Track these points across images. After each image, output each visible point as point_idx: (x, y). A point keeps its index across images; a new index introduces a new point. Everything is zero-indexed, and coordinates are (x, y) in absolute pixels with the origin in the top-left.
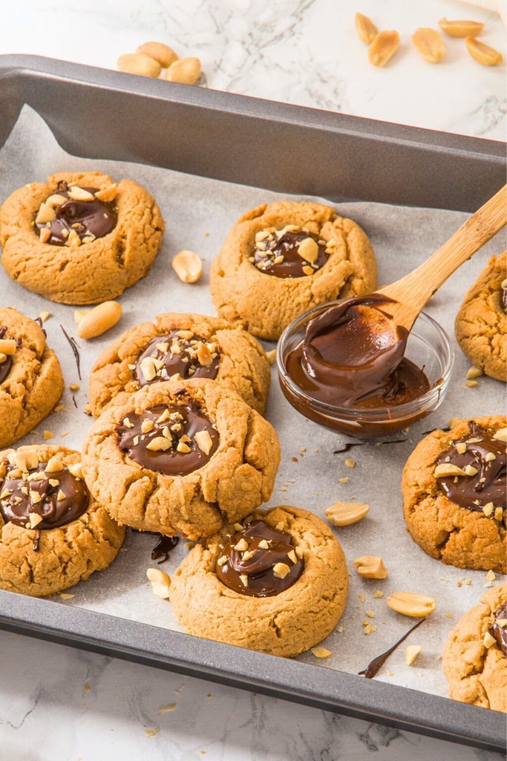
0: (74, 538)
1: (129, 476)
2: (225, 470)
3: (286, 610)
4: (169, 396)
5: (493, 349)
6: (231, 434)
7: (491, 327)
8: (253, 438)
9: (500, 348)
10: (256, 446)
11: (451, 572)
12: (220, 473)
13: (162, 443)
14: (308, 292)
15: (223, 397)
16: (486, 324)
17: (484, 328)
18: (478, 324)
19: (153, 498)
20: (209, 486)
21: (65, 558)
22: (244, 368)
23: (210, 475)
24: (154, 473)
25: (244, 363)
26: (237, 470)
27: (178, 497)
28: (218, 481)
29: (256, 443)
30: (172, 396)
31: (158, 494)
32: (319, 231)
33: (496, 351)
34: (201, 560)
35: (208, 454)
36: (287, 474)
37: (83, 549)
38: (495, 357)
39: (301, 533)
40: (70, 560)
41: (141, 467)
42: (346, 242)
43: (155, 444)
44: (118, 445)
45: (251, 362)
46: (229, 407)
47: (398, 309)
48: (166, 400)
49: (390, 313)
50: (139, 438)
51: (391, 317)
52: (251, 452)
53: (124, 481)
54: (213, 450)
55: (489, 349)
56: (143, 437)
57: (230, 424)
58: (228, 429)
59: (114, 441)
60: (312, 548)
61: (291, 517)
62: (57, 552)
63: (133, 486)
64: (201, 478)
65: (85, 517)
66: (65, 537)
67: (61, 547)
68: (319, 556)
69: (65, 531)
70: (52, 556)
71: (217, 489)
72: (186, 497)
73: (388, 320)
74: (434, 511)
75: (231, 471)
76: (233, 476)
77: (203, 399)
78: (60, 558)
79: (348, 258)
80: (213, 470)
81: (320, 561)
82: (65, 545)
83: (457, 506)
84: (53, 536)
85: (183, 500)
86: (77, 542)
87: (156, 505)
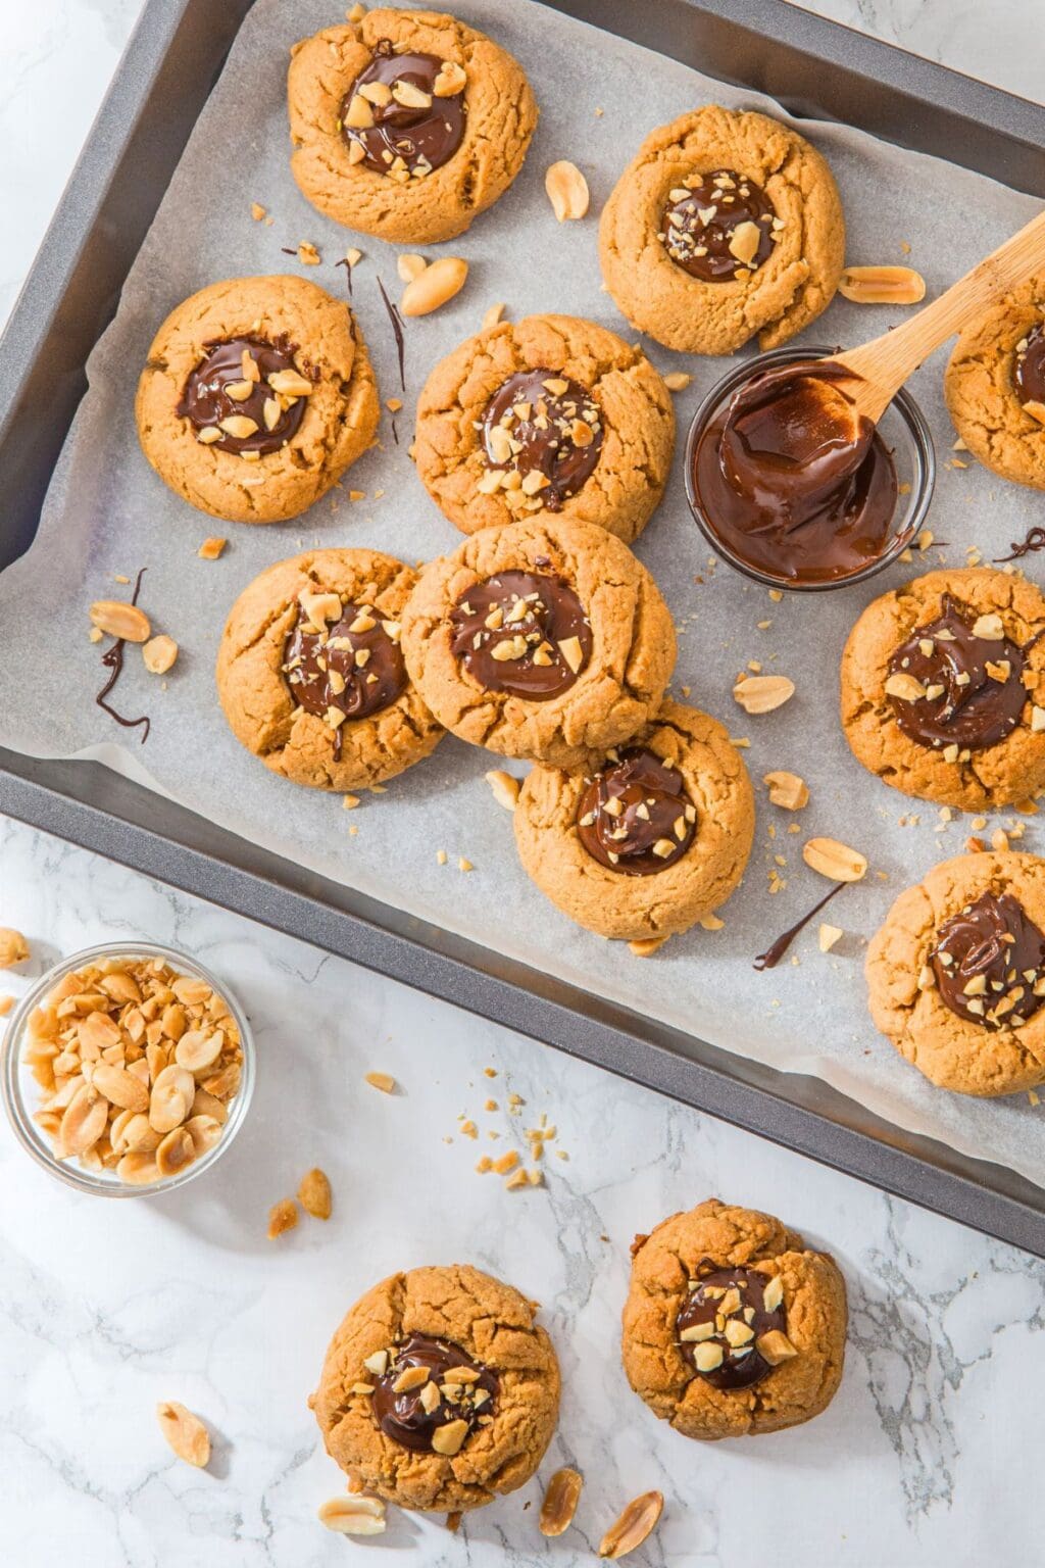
0: (388, 740)
1: (466, 704)
2: (598, 712)
3: (667, 902)
4: (526, 560)
5: (992, 448)
6: (608, 652)
7: (993, 419)
8: (639, 660)
9: (1002, 451)
10: (641, 672)
11: (895, 800)
12: (590, 715)
13: (513, 650)
14: (739, 313)
15: (602, 583)
16: (987, 411)
17: (984, 419)
18: (976, 409)
19: (497, 734)
20: (574, 731)
21: (376, 766)
22: (637, 453)
23: (577, 718)
24: (499, 697)
25: (639, 444)
26: (614, 710)
27: (531, 741)
28: (586, 725)
29: (643, 668)
30: (530, 561)
31: (505, 730)
32: (765, 182)
33: (996, 452)
34: (558, 805)
35: (575, 669)
36: (688, 603)
37: (399, 752)
38: (993, 459)
39: (695, 774)
40: (383, 766)
41: (482, 689)
42: (802, 216)
43: (501, 651)
44: (451, 647)
45: (647, 440)
46: (609, 604)
47: (864, 390)
48: (521, 566)
49: (852, 395)
50: (482, 636)
51: (852, 402)
52: (634, 677)
53: (459, 709)
54: (584, 666)
55: (987, 447)
56: (487, 636)
57: (609, 635)
58: (604, 644)
59: (447, 640)
60: (708, 804)
61: (684, 741)
62: (365, 760)
63: (468, 716)
64: (563, 718)
65: (403, 703)
66: (376, 735)
67: (371, 754)
68: (717, 819)
69: (376, 725)
70: (358, 766)
71: (585, 734)
72: (542, 743)
73: (848, 405)
74: (878, 742)
75: (606, 711)
76: (608, 716)
77: (573, 574)
78: (369, 767)
79: (802, 255)
80: (581, 709)
81: (718, 828)
82: (376, 750)
83: (910, 742)
84: (360, 736)
85: (537, 744)
86: (392, 745)
87: (501, 742)
